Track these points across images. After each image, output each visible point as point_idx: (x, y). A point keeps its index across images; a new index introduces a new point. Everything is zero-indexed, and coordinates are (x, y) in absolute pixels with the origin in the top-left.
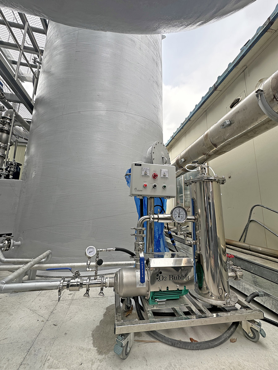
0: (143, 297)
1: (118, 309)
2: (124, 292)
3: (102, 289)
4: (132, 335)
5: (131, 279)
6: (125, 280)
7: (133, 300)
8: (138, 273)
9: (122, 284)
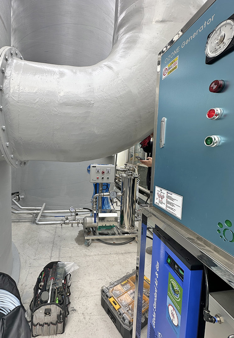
0: (96, 228)
1: (85, 231)
2: (87, 226)
3: (78, 225)
4: (91, 240)
5: (91, 221)
6: (87, 221)
7: (91, 228)
8: (93, 219)
9: (86, 223)
